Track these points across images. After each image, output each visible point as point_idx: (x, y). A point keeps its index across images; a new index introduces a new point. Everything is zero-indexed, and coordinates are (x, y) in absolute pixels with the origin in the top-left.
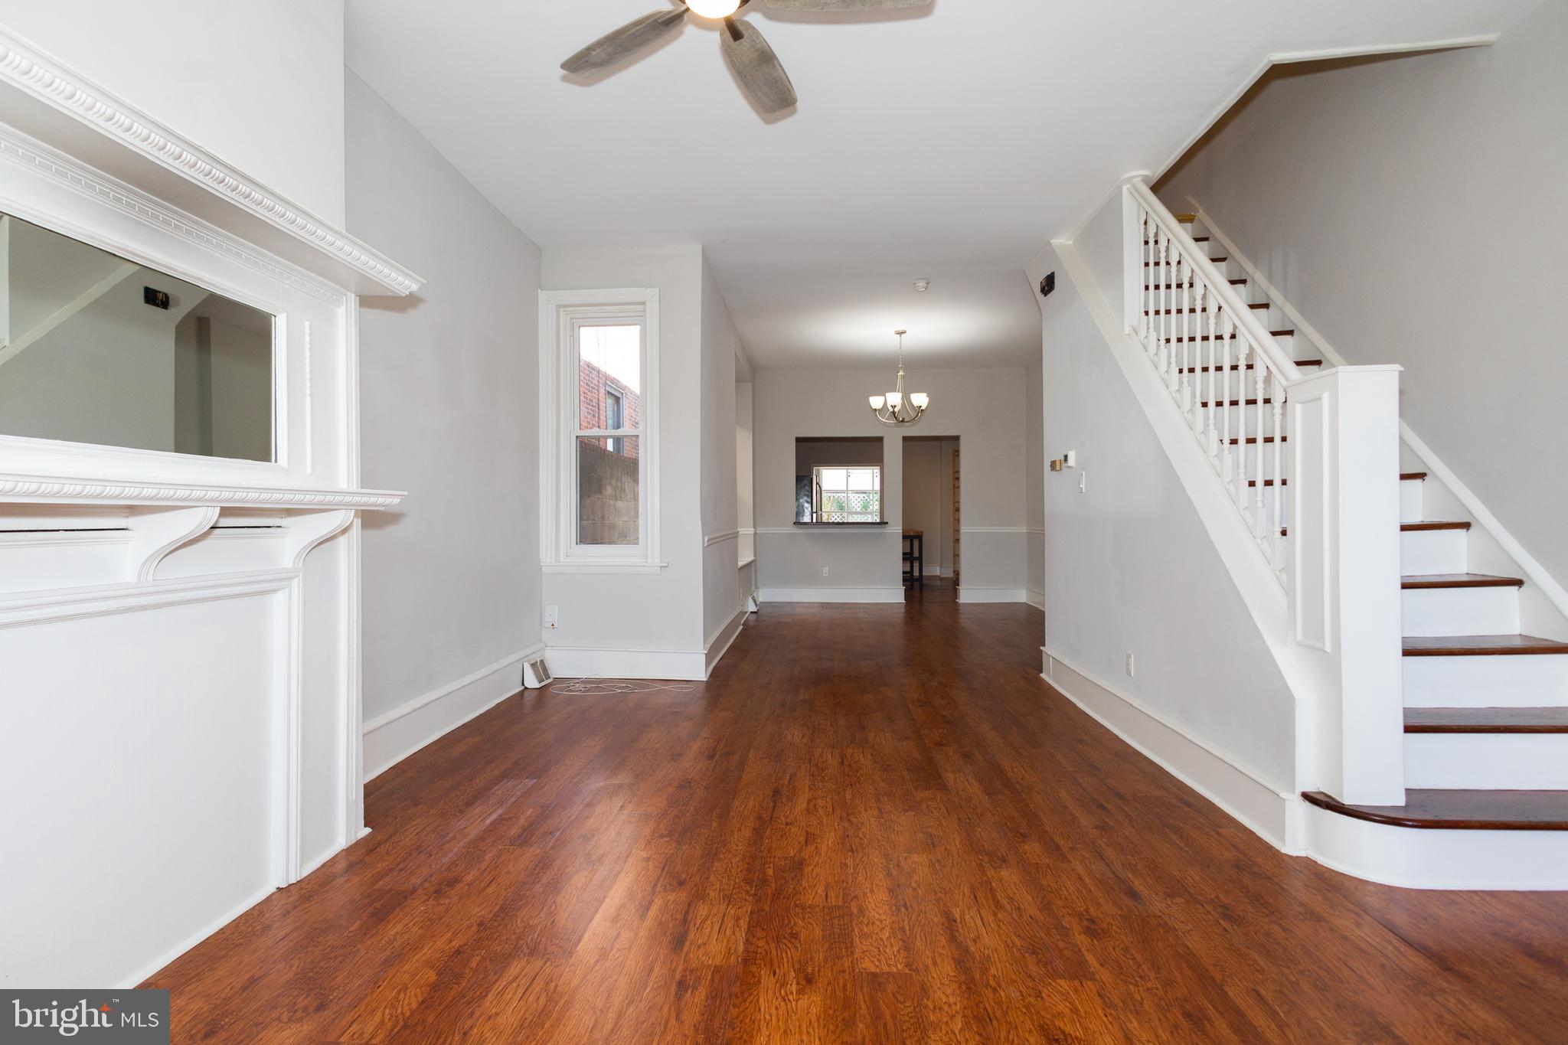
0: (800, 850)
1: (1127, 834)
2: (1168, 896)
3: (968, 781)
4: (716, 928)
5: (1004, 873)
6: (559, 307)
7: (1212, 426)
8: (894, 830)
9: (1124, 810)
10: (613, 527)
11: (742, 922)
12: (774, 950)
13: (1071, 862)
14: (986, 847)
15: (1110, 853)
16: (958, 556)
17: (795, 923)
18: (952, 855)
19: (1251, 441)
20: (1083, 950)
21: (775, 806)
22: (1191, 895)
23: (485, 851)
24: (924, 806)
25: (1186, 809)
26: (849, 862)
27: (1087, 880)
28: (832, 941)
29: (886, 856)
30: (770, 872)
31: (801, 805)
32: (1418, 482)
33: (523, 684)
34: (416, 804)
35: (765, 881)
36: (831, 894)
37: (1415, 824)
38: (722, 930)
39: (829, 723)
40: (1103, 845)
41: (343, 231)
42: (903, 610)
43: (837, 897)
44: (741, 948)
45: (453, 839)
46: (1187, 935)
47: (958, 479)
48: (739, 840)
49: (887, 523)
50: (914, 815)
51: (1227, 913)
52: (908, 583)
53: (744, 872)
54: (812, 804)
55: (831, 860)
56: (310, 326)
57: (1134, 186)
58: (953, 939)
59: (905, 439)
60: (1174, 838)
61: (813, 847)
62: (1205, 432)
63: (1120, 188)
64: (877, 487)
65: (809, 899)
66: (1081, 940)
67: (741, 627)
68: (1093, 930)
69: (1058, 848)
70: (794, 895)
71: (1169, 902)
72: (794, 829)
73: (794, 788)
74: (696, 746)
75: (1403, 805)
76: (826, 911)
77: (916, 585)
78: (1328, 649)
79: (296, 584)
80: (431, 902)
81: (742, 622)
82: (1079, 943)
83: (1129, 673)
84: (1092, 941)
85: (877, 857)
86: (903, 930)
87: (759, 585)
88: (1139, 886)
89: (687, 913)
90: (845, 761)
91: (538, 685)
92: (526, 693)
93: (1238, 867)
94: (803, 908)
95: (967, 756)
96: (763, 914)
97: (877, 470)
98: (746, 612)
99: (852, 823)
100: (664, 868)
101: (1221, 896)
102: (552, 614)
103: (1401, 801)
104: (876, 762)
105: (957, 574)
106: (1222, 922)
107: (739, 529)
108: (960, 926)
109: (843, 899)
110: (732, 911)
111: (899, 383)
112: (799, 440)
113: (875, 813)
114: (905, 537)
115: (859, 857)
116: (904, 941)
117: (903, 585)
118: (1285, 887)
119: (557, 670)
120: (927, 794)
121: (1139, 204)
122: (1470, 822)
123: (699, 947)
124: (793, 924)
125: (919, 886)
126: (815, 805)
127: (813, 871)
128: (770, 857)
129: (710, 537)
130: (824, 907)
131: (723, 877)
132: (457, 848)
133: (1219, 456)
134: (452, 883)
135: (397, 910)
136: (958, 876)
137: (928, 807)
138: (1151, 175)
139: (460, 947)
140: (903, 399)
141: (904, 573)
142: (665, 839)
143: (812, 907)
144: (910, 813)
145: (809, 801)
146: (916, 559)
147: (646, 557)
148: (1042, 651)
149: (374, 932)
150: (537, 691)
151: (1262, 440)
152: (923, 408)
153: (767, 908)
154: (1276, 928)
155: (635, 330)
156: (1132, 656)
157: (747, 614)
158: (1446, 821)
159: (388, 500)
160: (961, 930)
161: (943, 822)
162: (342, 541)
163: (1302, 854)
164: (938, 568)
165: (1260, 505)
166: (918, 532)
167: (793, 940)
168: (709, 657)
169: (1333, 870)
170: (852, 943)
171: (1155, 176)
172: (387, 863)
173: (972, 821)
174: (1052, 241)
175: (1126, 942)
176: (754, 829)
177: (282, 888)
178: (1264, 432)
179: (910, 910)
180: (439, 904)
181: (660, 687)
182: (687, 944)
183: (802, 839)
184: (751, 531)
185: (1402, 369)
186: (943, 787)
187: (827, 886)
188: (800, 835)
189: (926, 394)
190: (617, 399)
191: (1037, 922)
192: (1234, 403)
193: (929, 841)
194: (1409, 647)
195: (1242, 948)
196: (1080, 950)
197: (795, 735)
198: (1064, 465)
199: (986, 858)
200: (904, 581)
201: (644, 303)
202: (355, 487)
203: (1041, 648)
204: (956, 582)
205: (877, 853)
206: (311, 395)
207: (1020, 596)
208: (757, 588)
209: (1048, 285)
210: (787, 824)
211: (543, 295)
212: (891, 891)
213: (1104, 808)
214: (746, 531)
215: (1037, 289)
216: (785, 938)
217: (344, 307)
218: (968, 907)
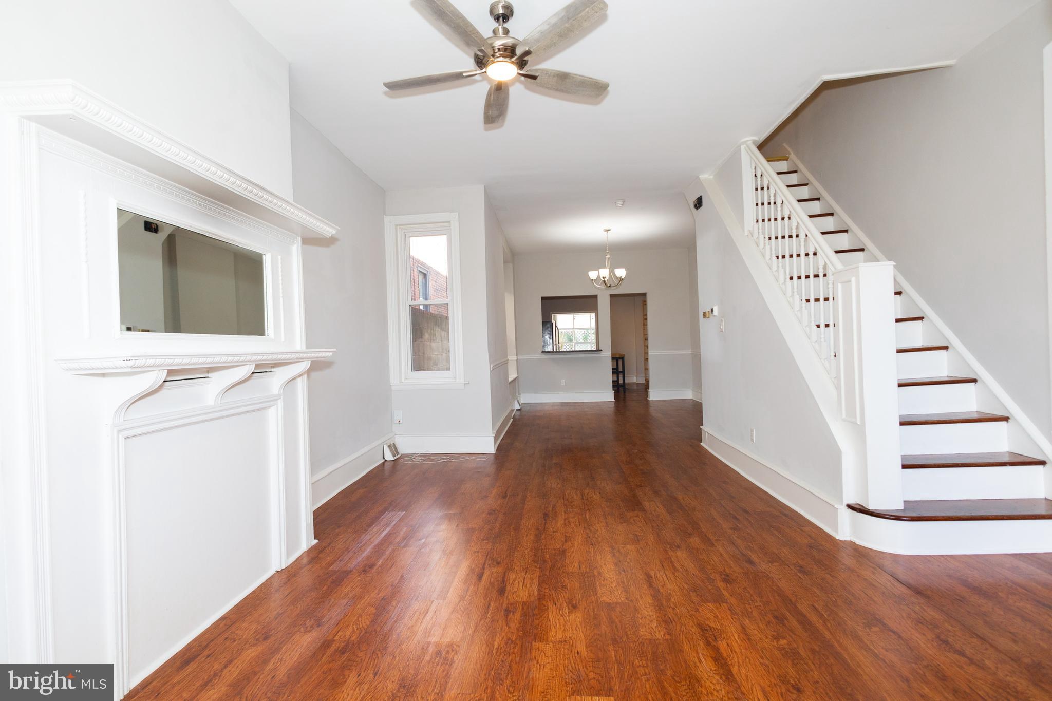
0: (563, 545)
1: (749, 531)
2: (770, 562)
3: (657, 506)
4: (521, 584)
5: (679, 553)
6: (396, 225)
7: (796, 293)
8: (615, 533)
9: (748, 519)
10: (429, 359)
11: (535, 581)
12: (554, 594)
13: (716, 547)
14: (668, 540)
15: (739, 542)
16: (648, 369)
17: (564, 581)
18: (649, 545)
19: (817, 300)
20: (722, 589)
21: (545, 523)
22: (783, 561)
23: (385, 550)
24: (632, 520)
25: (784, 518)
26: (591, 550)
27: (725, 555)
28: (585, 589)
29: (612, 548)
30: (547, 556)
31: (560, 522)
32: (919, 322)
33: (384, 458)
34: (339, 527)
35: (544, 561)
36: (583, 566)
37: (908, 519)
38: (525, 585)
39: (573, 476)
40: (735, 538)
41: (292, 201)
42: (614, 405)
43: (586, 567)
44: (536, 593)
45: (365, 544)
46: (778, 580)
47: (646, 319)
48: (528, 540)
49: (601, 350)
50: (627, 525)
51: (802, 569)
52: (616, 388)
53: (532, 557)
54: (567, 521)
55: (581, 550)
56: (281, 259)
57: (748, 147)
58: (651, 586)
59: (612, 296)
60: (775, 532)
61: (570, 544)
62: (792, 296)
63: (739, 147)
64: (594, 325)
65: (570, 569)
66: (721, 585)
67: (512, 419)
68: (727, 579)
69: (709, 540)
70: (562, 567)
71: (770, 565)
72: (558, 535)
73: (556, 512)
74: (494, 491)
75: (903, 509)
76: (580, 574)
77: (621, 389)
78: (859, 422)
79: (280, 402)
80: (362, 576)
81: (512, 416)
82: (719, 586)
83: (752, 440)
84: (727, 585)
85: (607, 547)
86: (623, 582)
87: (520, 392)
88: (754, 558)
89: (504, 578)
90: (584, 497)
91: (393, 459)
92: (386, 464)
93: (810, 547)
94: (568, 573)
95: (657, 493)
96: (546, 577)
97: (593, 315)
98: (514, 410)
99: (591, 531)
100: (487, 556)
101: (799, 561)
102: (398, 415)
103: (901, 507)
104: (602, 498)
105: (647, 381)
106: (799, 574)
107: (508, 357)
108: (654, 580)
109: (589, 568)
110: (529, 576)
111: (607, 262)
112: (543, 299)
113: (604, 524)
114: (613, 359)
115: (596, 548)
116: (624, 588)
117: (613, 390)
118: (836, 556)
119: (403, 449)
120: (632, 514)
121: (751, 157)
122: (938, 517)
123: (513, 593)
124: (563, 581)
125: (631, 561)
126: (569, 522)
127: (571, 555)
128: (546, 549)
129: (495, 364)
130: (579, 573)
131: (521, 560)
132: (369, 550)
133: (800, 310)
134: (372, 566)
135: (345, 580)
136: (653, 555)
137: (634, 520)
138: (758, 139)
139: (384, 596)
140: (610, 272)
141: (613, 381)
142: (485, 541)
143: (572, 573)
144: (624, 524)
145: (565, 520)
146: (621, 372)
147: (455, 378)
148: (701, 429)
149: (336, 590)
150: (393, 462)
151: (823, 299)
152: (623, 278)
153: (547, 574)
154: (828, 576)
155: (444, 238)
156: (754, 430)
157: (514, 412)
158: (925, 517)
159: (327, 354)
160: (654, 581)
161: (643, 528)
162: (299, 380)
163: (848, 539)
164: (635, 378)
165: (823, 340)
166: (621, 355)
167: (564, 589)
168: (496, 438)
169: (864, 547)
170: (596, 588)
171: (761, 140)
172: (331, 558)
173: (660, 527)
174: (700, 176)
175: (745, 585)
176: (535, 535)
177: (279, 571)
178: (824, 295)
179: (627, 573)
180: (367, 577)
181: (467, 457)
182: (506, 592)
183: (563, 539)
184: (515, 358)
185: (895, 264)
186: (644, 510)
187: (580, 562)
188: (562, 537)
189: (624, 269)
190: (425, 275)
191: (697, 577)
192: (807, 277)
193: (636, 539)
194: (903, 420)
195: (808, 586)
196: (720, 589)
197: (553, 483)
198: (711, 315)
199: (668, 546)
200: (613, 387)
201: (449, 222)
202: (304, 349)
203: (701, 427)
204: (646, 386)
205: (606, 545)
206: (283, 297)
207: (689, 395)
208: (519, 394)
209: (699, 203)
210: (554, 532)
211: (387, 219)
212: (616, 564)
213: (736, 518)
214: (512, 358)
215: (692, 205)
216: (559, 588)
217: (296, 245)
218: (658, 570)
